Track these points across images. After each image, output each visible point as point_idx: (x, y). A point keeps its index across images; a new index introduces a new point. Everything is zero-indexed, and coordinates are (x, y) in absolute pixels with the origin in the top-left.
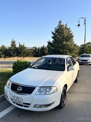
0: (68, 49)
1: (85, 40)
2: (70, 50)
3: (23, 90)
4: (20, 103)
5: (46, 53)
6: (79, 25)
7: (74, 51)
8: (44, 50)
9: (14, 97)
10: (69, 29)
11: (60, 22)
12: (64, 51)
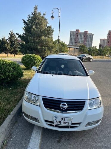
0: (47, 47)
1: (59, 36)
2: (49, 48)
3: (69, 106)
4: (67, 124)
5: (8, 49)
6: (52, 17)
7: (53, 50)
8: (4, 45)
9: (57, 118)
10: (46, 20)
11: (36, 8)
12: (43, 49)
